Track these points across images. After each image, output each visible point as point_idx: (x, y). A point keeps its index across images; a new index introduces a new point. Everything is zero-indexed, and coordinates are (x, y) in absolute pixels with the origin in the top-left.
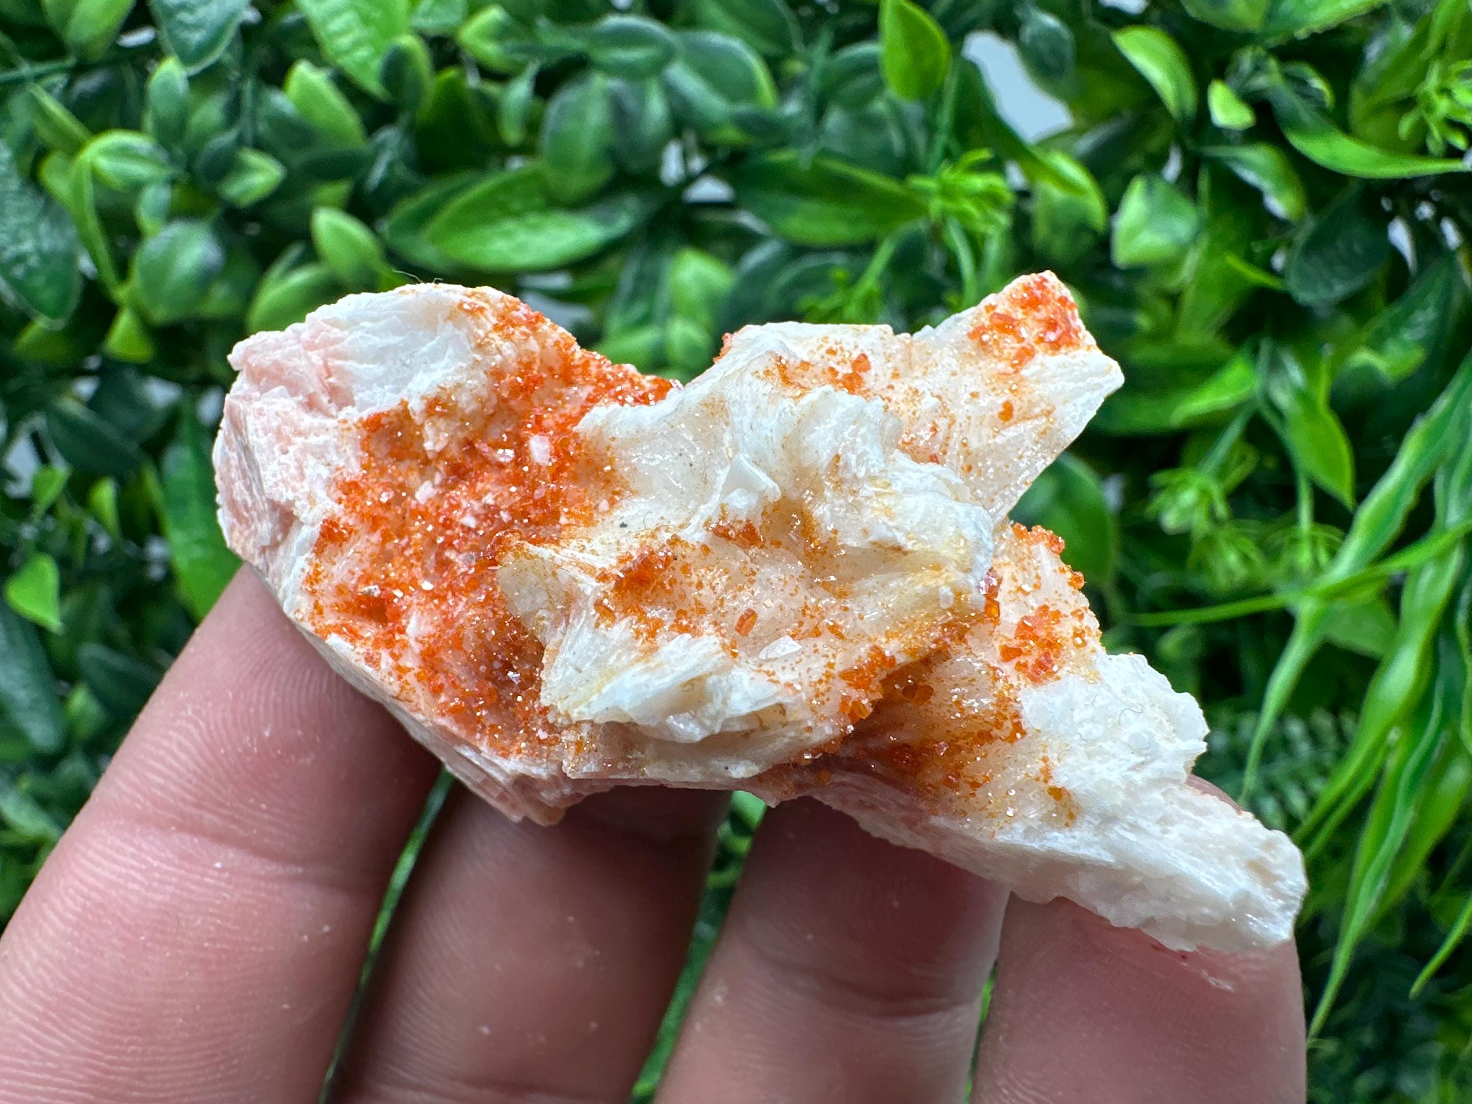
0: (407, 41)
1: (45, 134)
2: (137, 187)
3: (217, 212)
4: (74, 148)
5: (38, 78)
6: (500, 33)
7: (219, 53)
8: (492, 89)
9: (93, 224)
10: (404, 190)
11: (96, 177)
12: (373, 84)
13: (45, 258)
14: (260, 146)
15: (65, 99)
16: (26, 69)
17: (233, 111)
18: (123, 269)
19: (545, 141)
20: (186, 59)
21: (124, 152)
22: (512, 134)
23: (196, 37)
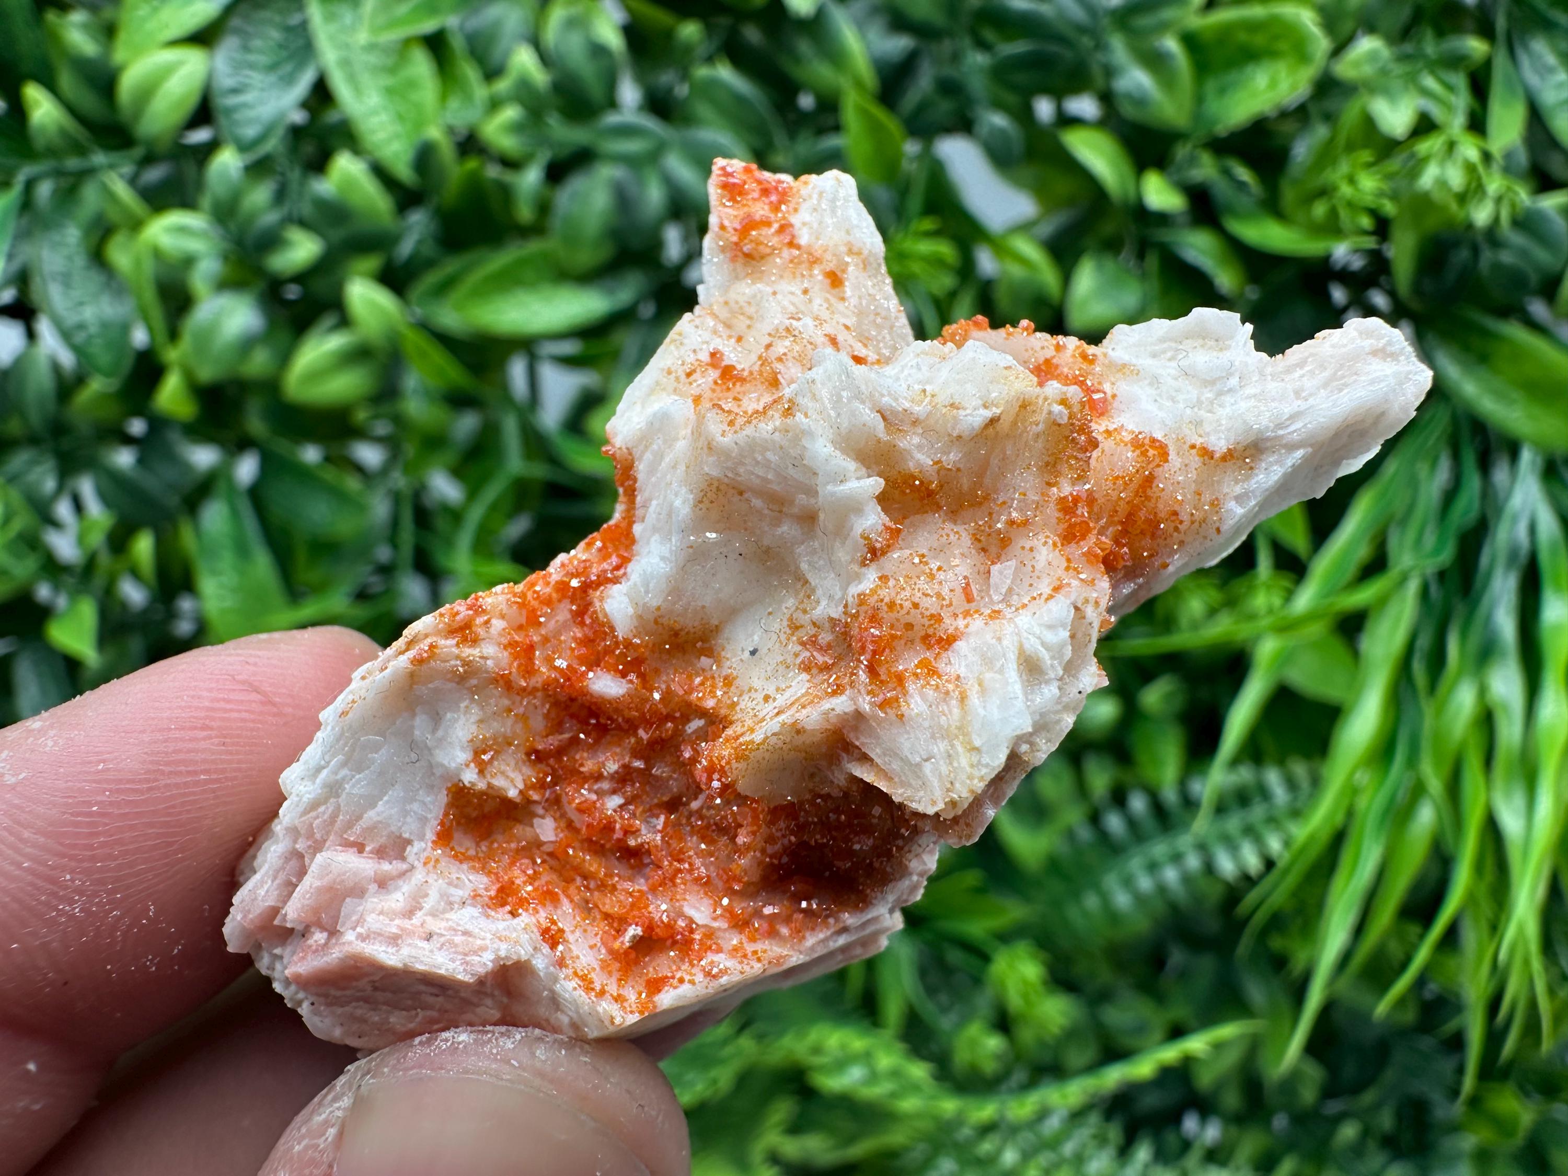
0: (434, 133)
1: (113, 215)
2: (189, 261)
3: (262, 285)
4: (136, 225)
5: (112, 167)
6: (516, 128)
7: (272, 145)
8: (509, 177)
9: (150, 295)
10: (431, 264)
11: (157, 253)
12: (403, 171)
13: (105, 325)
14: (303, 224)
15: (132, 181)
16: (99, 158)
17: (280, 196)
18: (173, 335)
19: (556, 223)
20: (243, 147)
21: (182, 230)
22: (525, 213)
23: (250, 132)
